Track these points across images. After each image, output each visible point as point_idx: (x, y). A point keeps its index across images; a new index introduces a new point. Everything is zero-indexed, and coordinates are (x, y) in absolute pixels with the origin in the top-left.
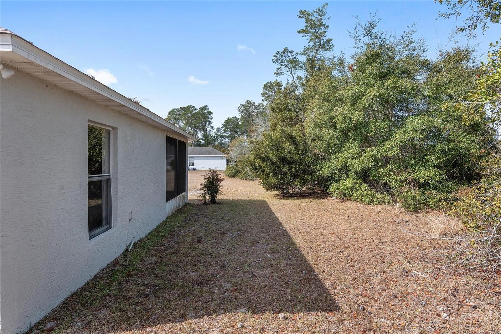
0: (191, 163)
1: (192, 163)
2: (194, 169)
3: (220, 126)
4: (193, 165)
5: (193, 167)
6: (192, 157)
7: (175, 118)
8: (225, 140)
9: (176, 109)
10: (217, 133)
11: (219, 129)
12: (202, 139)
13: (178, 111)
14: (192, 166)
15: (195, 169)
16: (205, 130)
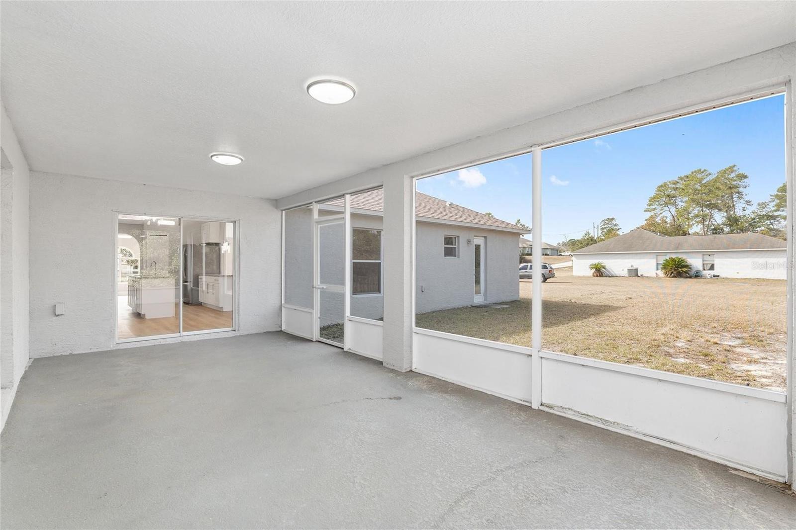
0: (707, 264)
1: (709, 266)
2: (714, 276)
3: (767, 199)
4: (712, 268)
5: (712, 273)
6: (709, 253)
7: (668, 196)
8: (780, 223)
9: (670, 182)
10: (758, 212)
11: (763, 205)
12: (725, 225)
13: (674, 184)
14: (710, 269)
15: (718, 276)
16: (729, 208)
